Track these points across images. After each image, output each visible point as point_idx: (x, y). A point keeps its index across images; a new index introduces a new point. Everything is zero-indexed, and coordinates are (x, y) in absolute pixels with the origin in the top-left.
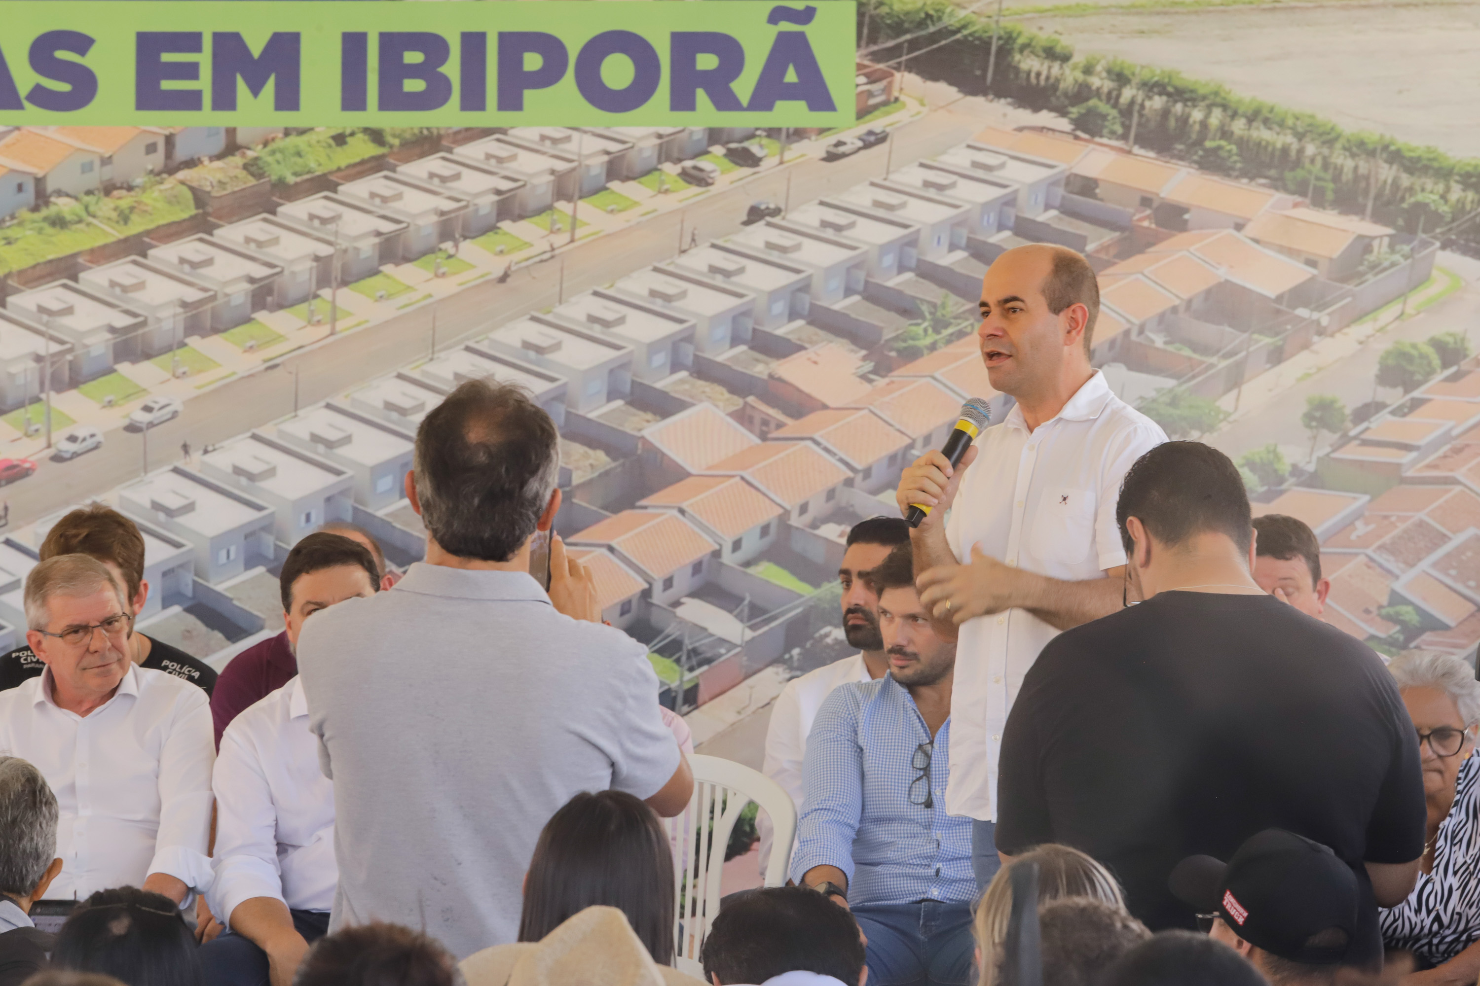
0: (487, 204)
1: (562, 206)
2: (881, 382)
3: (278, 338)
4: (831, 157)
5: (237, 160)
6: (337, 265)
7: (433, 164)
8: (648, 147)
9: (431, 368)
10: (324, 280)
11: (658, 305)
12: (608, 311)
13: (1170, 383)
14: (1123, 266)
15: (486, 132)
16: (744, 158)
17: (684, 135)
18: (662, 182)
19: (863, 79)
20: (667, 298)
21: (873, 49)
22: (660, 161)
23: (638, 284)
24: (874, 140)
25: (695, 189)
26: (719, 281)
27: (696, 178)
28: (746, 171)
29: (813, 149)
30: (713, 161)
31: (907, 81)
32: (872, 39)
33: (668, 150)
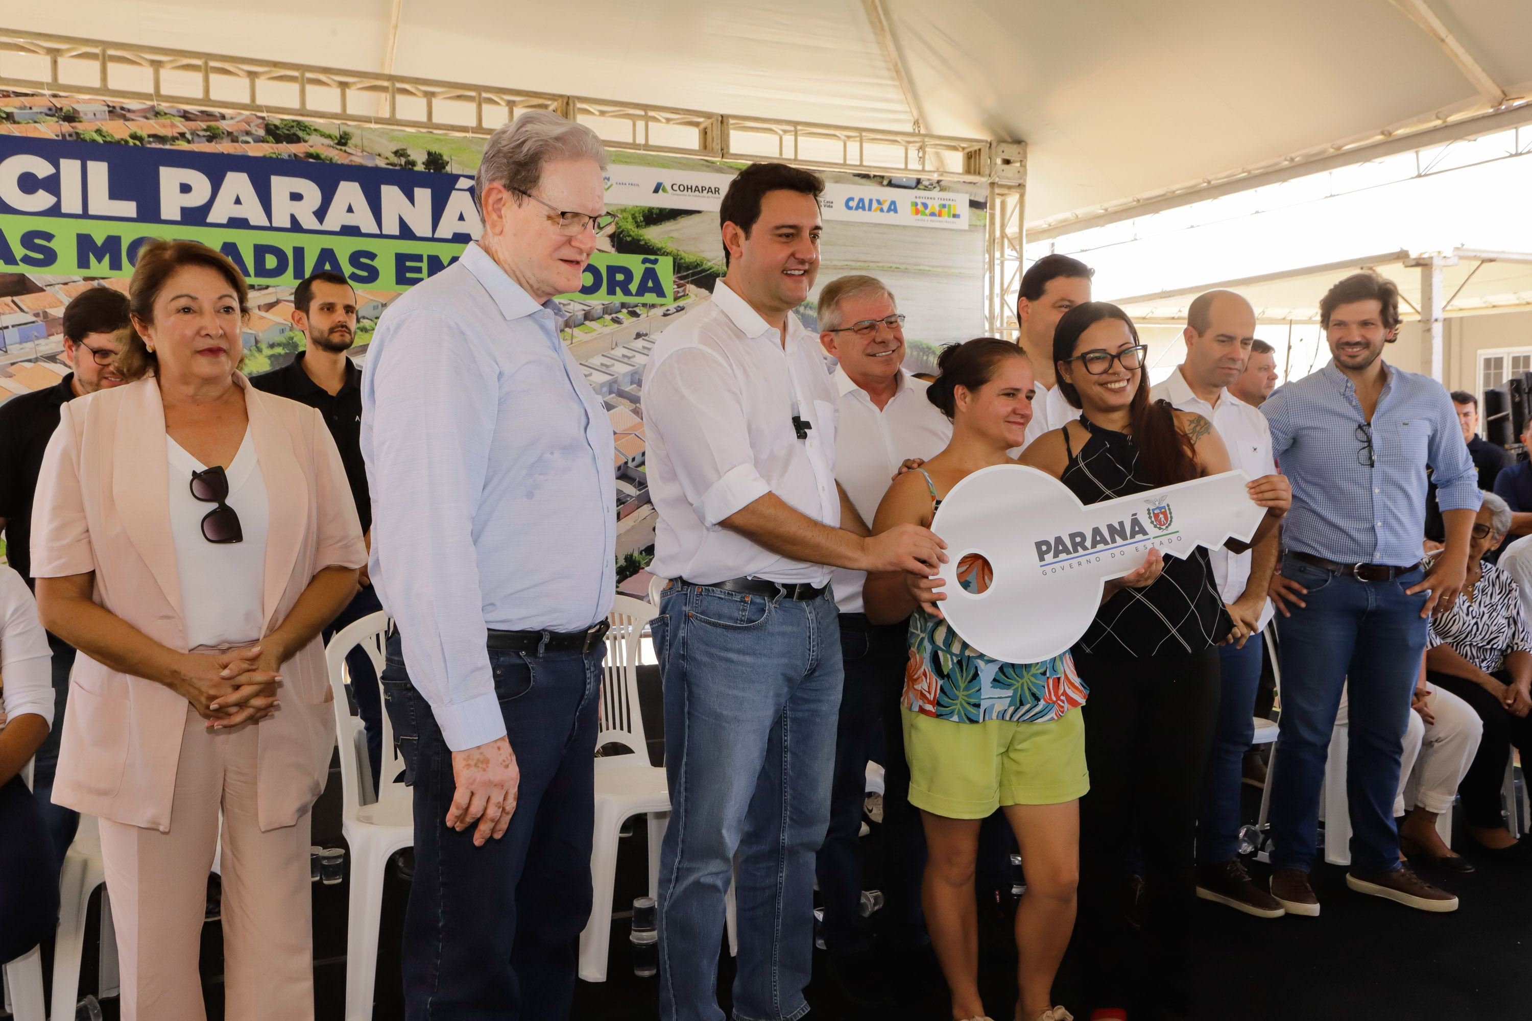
1: (567, 330)
4: (665, 315)
8: (599, 309)
11: (604, 369)
16: (634, 314)
17: (612, 305)
18: (604, 322)
19: (676, 286)
20: (607, 366)
21: (679, 275)
22: (603, 314)
23: (597, 361)
24: (680, 309)
25: (616, 325)
26: (626, 360)
27: (617, 321)
28: (635, 319)
29: (659, 311)
30: (623, 315)
31: (691, 288)
32: (679, 272)
33: (607, 310)
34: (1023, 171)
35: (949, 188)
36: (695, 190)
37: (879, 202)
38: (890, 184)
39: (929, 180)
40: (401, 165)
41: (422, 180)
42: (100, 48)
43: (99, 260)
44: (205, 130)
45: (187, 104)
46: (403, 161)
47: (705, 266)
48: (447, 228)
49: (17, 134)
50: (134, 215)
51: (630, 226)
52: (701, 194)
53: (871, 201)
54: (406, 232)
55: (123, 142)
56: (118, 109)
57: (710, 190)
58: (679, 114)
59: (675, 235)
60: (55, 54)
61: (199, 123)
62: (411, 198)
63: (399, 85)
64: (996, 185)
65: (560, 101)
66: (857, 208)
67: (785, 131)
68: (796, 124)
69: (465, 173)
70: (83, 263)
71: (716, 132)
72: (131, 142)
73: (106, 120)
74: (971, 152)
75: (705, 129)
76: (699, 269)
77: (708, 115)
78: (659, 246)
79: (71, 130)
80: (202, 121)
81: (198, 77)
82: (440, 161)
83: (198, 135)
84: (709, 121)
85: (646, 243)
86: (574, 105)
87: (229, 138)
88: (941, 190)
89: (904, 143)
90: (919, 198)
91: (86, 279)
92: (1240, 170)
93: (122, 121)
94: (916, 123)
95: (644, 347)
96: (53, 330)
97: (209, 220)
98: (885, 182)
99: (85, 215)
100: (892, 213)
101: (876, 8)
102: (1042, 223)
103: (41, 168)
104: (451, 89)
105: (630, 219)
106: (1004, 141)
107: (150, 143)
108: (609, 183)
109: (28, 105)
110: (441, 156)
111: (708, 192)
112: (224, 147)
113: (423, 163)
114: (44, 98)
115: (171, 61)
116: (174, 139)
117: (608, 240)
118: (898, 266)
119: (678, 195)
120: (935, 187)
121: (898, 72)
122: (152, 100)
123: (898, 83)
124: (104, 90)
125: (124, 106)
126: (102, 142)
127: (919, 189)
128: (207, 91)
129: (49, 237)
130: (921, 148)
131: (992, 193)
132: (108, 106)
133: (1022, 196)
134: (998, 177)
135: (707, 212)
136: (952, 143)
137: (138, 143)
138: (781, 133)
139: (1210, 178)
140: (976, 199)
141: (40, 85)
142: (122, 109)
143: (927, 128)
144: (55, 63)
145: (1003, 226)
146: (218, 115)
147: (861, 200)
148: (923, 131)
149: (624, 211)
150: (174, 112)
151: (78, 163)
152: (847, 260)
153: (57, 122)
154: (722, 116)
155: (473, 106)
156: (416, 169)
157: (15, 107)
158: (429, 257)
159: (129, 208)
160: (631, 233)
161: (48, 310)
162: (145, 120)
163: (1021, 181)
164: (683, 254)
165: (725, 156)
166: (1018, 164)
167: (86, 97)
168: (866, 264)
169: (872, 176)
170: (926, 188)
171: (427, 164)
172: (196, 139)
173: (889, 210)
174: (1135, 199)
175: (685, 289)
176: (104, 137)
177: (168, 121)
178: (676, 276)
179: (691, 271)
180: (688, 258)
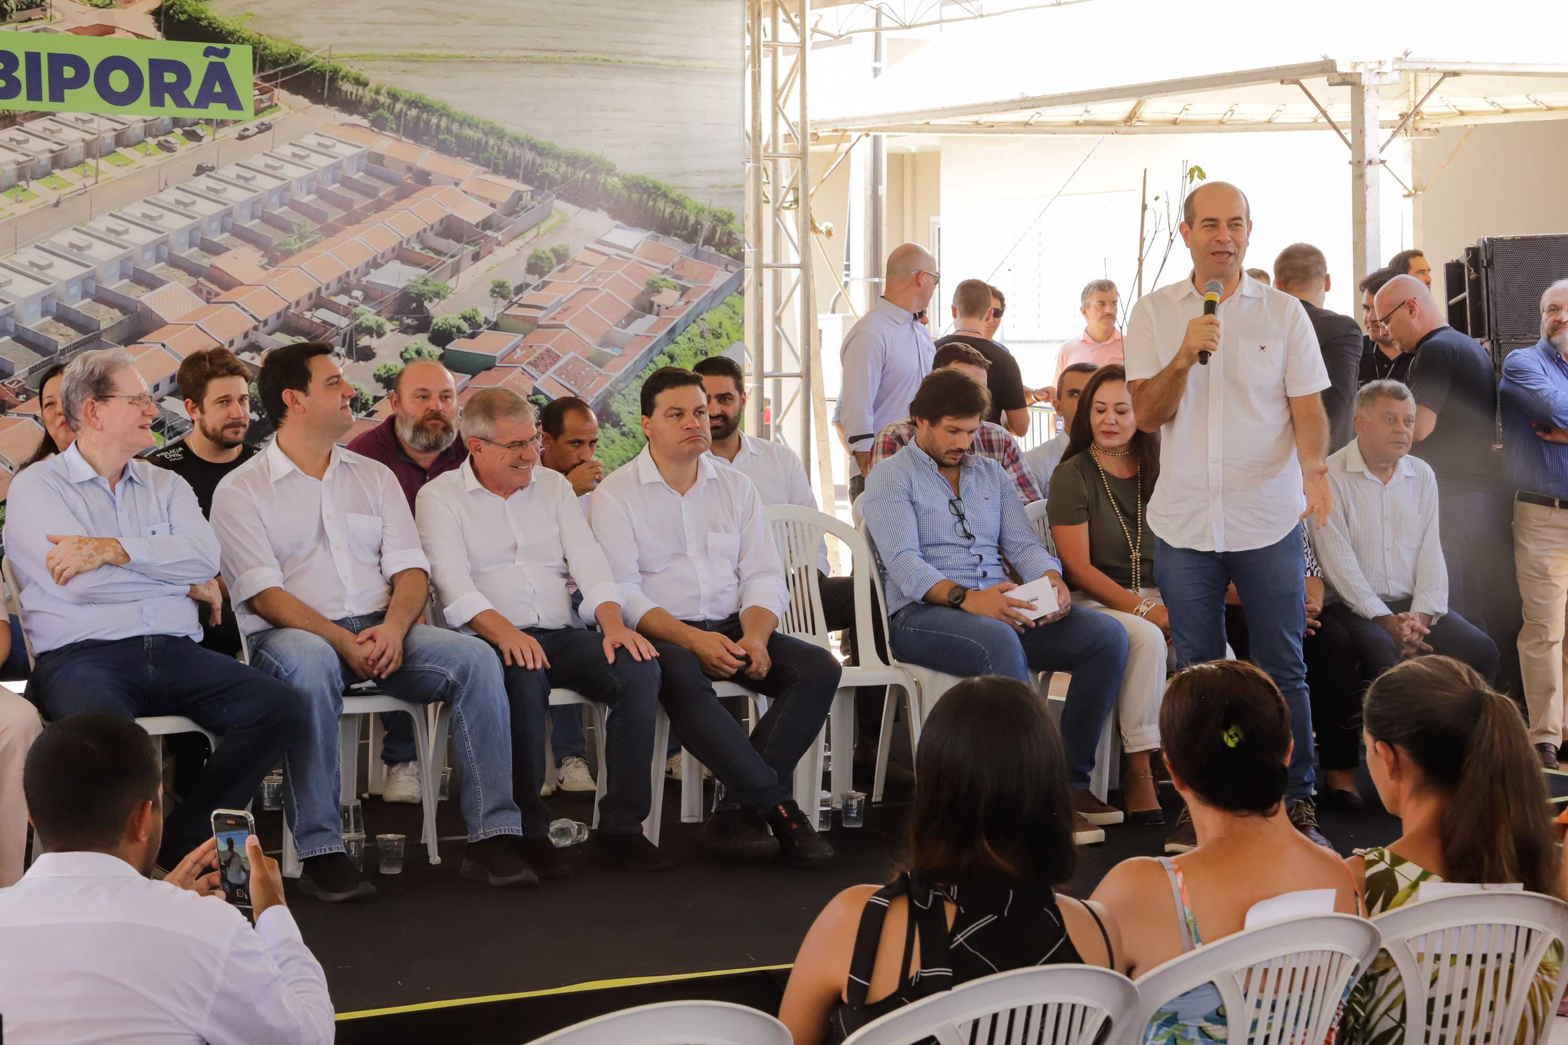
0: (45, 158)
1: (90, 161)
2: (272, 270)
4: (241, 138)
7: (12, 132)
8: (139, 127)
11: (147, 223)
12: (119, 226)
13: (424, 272)
14: (398, 205)
15: (44, 114)
16: (193, 136)
17: (159, 121)
18: (147, 149)
19: (257, 92)
20: (152, 218)
21: (263, 74)
22: (145, 136)
23: (136, 210)
24: (264, 128)
25: (166, 154)
26: (181, 209)
27: (166, 147)
28: (194, 144)
29: (231, 132)
30: (176, 137)
31: (281, 95)
32: (262, 69)
33: (150, 130)
47: (305, 58)
59: (256, 10)
76: (294, 64)
78: (231, 28)
85: (210, 24)
95: (209, 189)
117: (150, 19)
118: (606, 57)
160: (187, 8)
164: (268, 41)
168: (556, 55)
175: (272, 95)
178: (257, 76)
179: (281, 68)
180: (278, 47)
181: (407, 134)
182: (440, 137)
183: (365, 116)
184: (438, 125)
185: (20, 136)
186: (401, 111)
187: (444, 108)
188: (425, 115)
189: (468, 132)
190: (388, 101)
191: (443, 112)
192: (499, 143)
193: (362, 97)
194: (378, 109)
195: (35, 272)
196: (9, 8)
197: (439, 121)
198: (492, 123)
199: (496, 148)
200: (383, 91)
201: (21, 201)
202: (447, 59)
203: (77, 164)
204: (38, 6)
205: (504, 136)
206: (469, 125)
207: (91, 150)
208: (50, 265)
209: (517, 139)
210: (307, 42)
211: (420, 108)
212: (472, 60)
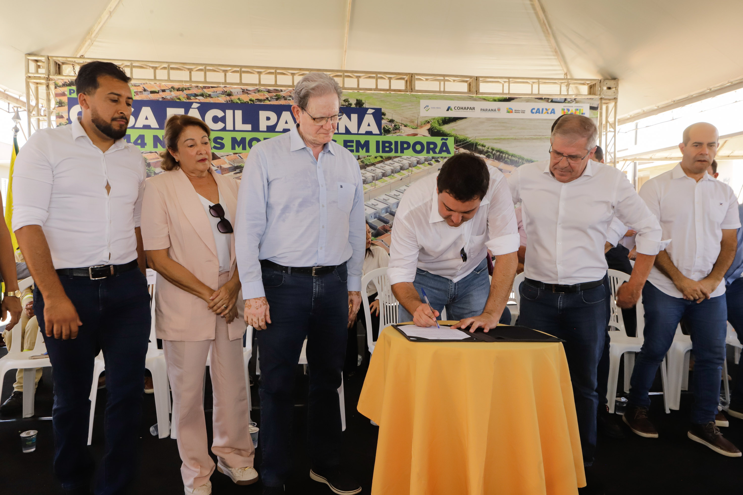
0: (399, 168)
1: (410, 168)
3: (367, 189)
5: (360, 160)
6: (376, 177)
7: (390, 161)
8: (423, 159)
9: (390, 193)
10: (373, 180)
15: (398, 157)
16: (437, 161)
17: (428, 157)
18: (425, 165)
19: (455, 149)
21: (457, 144)
22: (425, 161)
25: (430, 166)
27: (430, 164)
28: (438, 163)
30: (433, 162)
32: (456, 143)
33: (426, 160)
34: (616, 92)
35: (580, 101)
36: (464, 109)
37: (546, 110)
38: (552, 101)
39: (570, 98)
40: (346, 105)
41: (354, 111)
42: (240, 68)
43: (239, 147)
44: (275, 96)
45: (269, 87)
46: (347, 103)
47: (468, 140)
48: (363, 130)
49: (212, 102)
50: (251, 129)
51: (436, 125)
52: (467, 110)
53: (543, 109)
54: (348, 132)
55: (247, 103)
56: (245, 90)
57: (471, 108)
58: (458, 77)
59: (455, 128)
60: (225, 72)
61: (273, 93)
62: (350, 118)
63: (346, 74)
64: (603, 99)
65: (409, 76)
66: (536, 112)
67: (505, 82)
68: (509, 78)
69: (371, 107)
70: (233, 148)
71: (473, 85)
72: (250, 102)
73: (241, 94)
74: (591, 85)
75: (470, 83)
76: (465, 142)
77: (471, 77)
78: (448, 133)
79: (230, 99)
80: (274, 93)
81: (273, 76)
82: (361, 103)
83: (273, 98)
84: (471, 79)
85: (443, 132)
86: (414, 77)
87: (284, 99)
88: (576, 103)
89: (560, 83)
90: (566, 107)
91: (234, 154)
92: (727, 82)
93: (247, 95)
94: (566, 74)
96: (223, 173)
97: (276, 130)
98: (550, 101)
99: (234, 130)
100: (552, 114)
101: (545, 25)
102: (627, 115)
103: (220, 114)
104: (366, 74)
105: (437, 122)
106: (607, 79)
107: (256, 102)
108: (428, 108)
109: (216, 91)
110: (361, 101)
111: (470, 109)
112: (282, 102)
113: (355, 104)
114: (221, 88)
115: (264, 71)
116: (264, 100)
117: (427, 131)
119: (457, 111)
120: (573, 102)
121: (556, 52)
122: (257, 86)
123: (556, 57)
124: (241, 84)
125: (248, 89)
126: (240, 103)
127: (565, 103)
128: (276, 81)
129: (222, 139)
130: (568, 85)
131: (601, 103)
132: (242, 89)
133: (616, 103)
134: (604, 95)
135: (469, 118)
136: (583, 82)
137: (252, 102)
138: (503, 82)
139: (711, 87)
140: (593, 106)
141: (219, 83)
142: (247, 90)
143: (571, 75)
144: (225, 75)
145: (607, 117)
146: (280, 90)
147: (538, 109)
148: (569, 77)
149: (434, 119)
150: (264, 90)
151: (232, 111)
152: (531, 136)
153: (225, 96)
154: (477, 77)
155: (374, 80)
156: (352, 106)
157: (211, 92)
158: (356, 141)
159: (248, 127)
160: (437, 128)
161: (222, 165)
162: (254, 94)
163: (615, 97)
164: (458, 136)
165: (477, 94)
166: (614, 89)
167: (235, 86)
168: (540, 137)
169: (543, 98)
170: (569, 102)
171: (356, 104)
172: (272, 100)
173: (551, 113)
174: (673, 101)
175: (459, 150)
176: (241, 101)
177: (262, 94)
178: (455, 145)
179: (462, 143)
180: (461, 137)
181: (496, 159)
182: (506, 160)
183: (484, 155)
184: (505, 157)
185: (392, 162)
186: (495, 153)
187: (507, 152)
188: (501, 154)
189: (513, 158)
190: (491, 151)
191: (507, 153)
192: (522, 161)
193: (484, 150)
194: (488, 153)
195: (395, 197)
196: (391, 130)
197: (505, 155)
198: (521, 156)
199: (521, 163)
200: (490, 148)
201: (392, 179)
202: (508, 139)
203: (407, 169)
204: (398, 129)
205: (524, 159)
206: (514, 156)
207: (410, 166)
208: (399, 195)
209: (528, 160)
210: (469, 136)
211: (500, 152)
212: (515, 139)
